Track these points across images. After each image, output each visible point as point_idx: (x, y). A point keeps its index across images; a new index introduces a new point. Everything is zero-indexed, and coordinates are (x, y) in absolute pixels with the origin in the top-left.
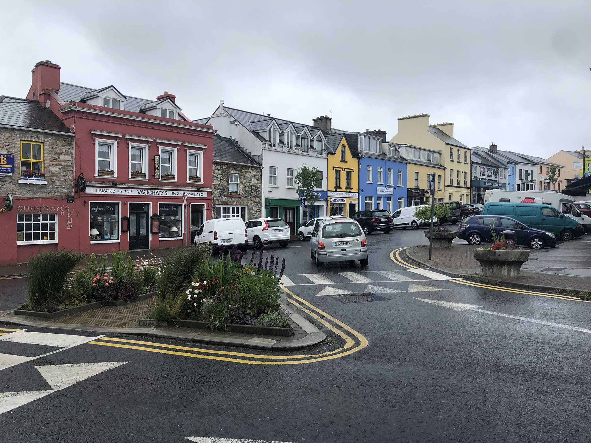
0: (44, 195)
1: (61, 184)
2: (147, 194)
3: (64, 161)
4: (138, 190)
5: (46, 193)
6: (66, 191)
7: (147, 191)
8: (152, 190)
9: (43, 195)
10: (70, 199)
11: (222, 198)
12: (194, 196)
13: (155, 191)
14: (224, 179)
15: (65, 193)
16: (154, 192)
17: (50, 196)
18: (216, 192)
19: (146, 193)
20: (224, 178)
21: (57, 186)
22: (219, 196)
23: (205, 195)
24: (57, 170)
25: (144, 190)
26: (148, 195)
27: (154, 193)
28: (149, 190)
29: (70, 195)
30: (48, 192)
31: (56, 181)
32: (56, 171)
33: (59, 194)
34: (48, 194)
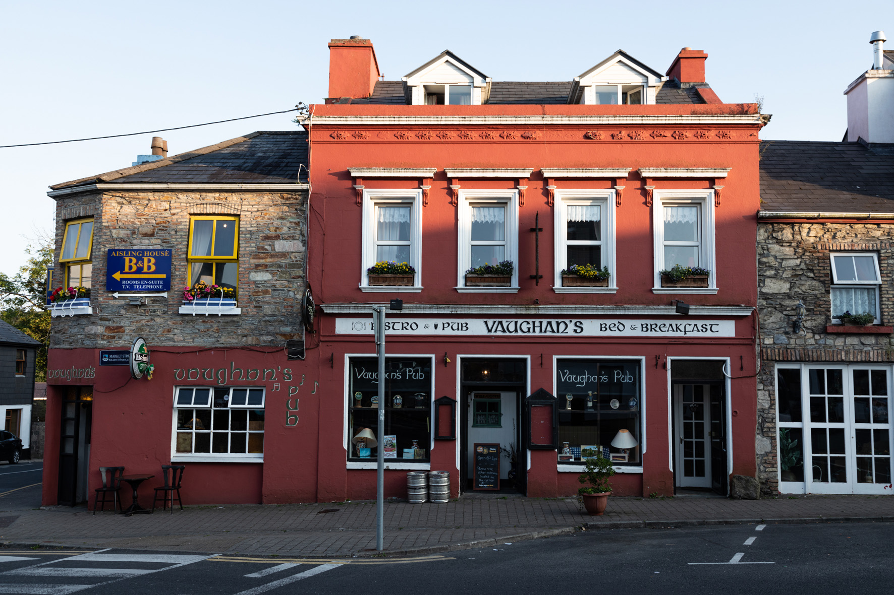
0: (236, 341)
1: (277, 313)
2: (516, 331)
3: (284, 255)
4: (486, 322)
5: (240, 337)
6: (288, 329)
7: (516, 323)
8: (530, 321)
9: (233, 341)
10: (295, 350)
11: (800, 337)
12: (681, 334)
13: (541, 323)
14: (812, 275)
15: (284, 335)
16: (537, 324)
17: (249, 342)
18: (773, 320)
19: (512, 328)
20: (812, 271)
21: (267, 318)
22: (786, 333)
23: (727, 330)
24: (266, 279)
25: (504, 321)
26: (520, 333)
27: (537, 329)
28: (520, 321)
29: (296, 338)
30: (246, 332)
31: (265, 307)
32: (266, 281)
33: (269, 338)
34: (244, 339)
